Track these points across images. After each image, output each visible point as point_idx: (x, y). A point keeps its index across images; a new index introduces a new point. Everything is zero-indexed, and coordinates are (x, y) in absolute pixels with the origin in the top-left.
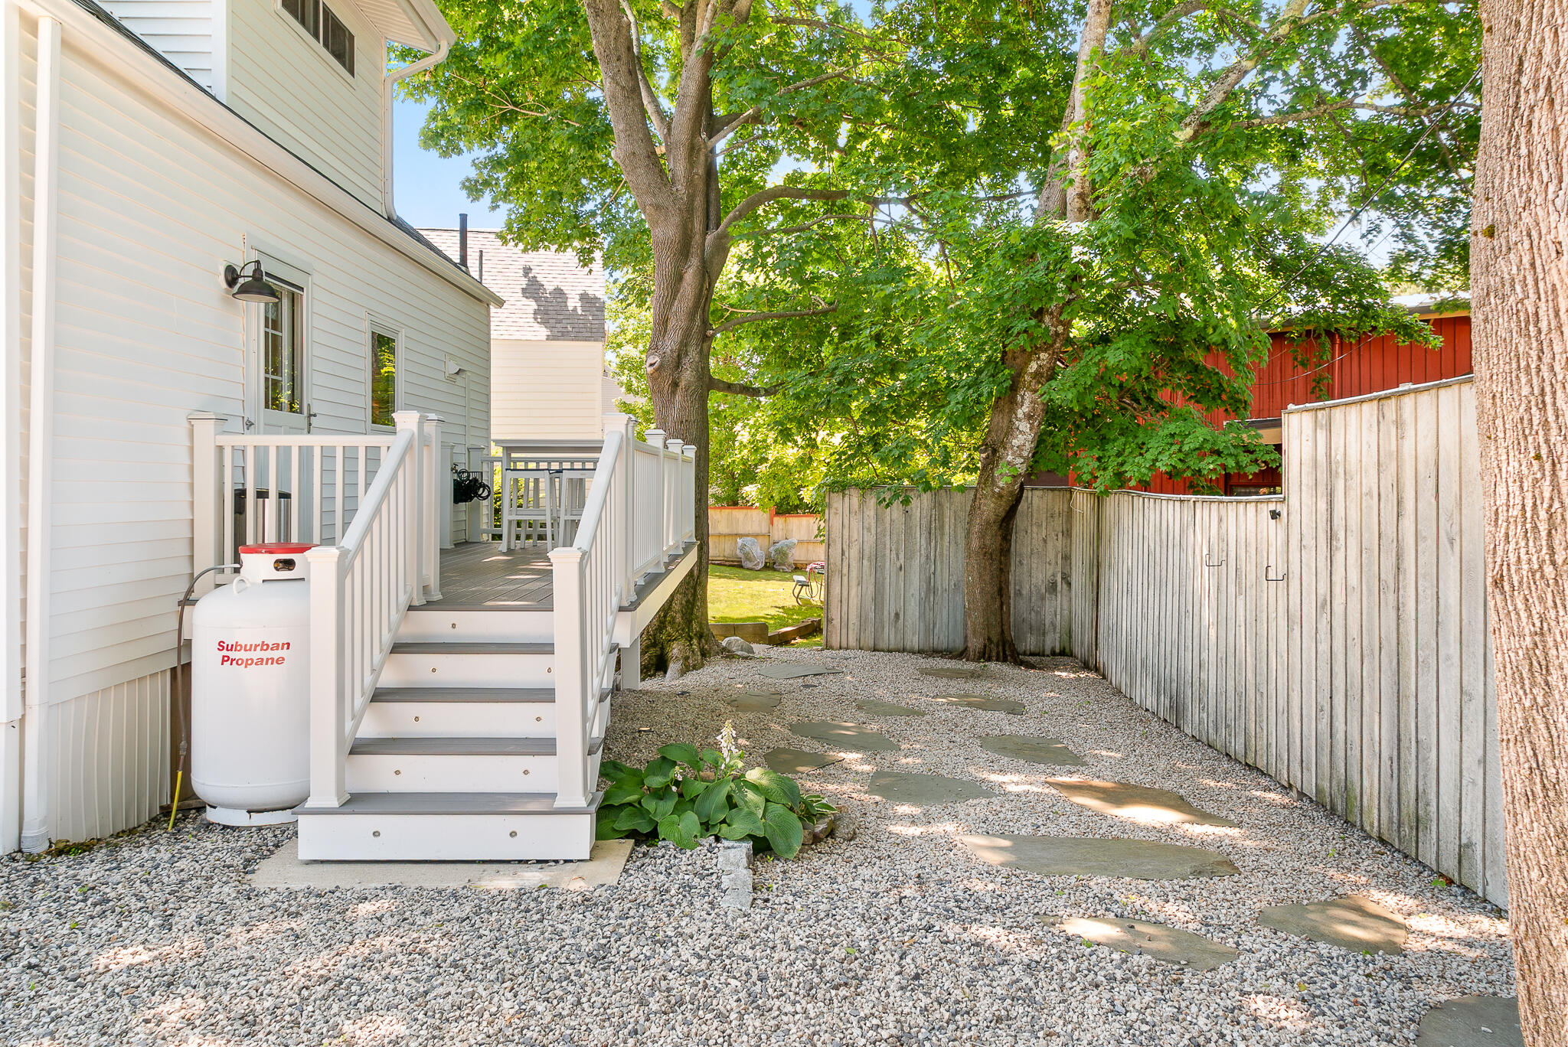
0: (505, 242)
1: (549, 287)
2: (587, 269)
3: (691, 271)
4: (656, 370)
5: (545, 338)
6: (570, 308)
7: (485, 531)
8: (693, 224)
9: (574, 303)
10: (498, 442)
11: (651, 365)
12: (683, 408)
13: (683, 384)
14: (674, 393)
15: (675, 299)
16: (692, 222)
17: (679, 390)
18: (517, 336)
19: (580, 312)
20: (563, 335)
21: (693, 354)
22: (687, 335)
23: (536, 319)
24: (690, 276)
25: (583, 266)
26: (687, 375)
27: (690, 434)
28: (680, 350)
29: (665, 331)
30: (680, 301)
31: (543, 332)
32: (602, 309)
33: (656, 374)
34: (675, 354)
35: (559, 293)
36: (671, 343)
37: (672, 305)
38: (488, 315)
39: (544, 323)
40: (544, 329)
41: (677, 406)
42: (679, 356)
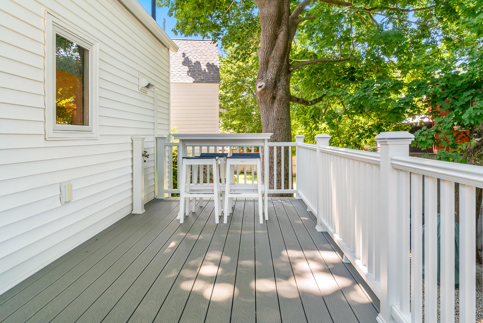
0: (176, 33)
1: (194, 61)
2: (216, 44)
3: (282, 33)
4: (263, 90)
5: (192, 82)
6: (203, 69)
7: (166, 192)
8: (283, 6)
9: (204, 67)
10: (176, 136)
11: (260, 87)
12: (278, 111)
13: (278, 97)
14: (273, 103)
15: (273, 49)
16: (283, 4)
17: (276, 102)
18: (182, 81)
19: (207, 71)
20: (202, 81)
21: (283, 81)
22: (279, 70)
23: (188, 74)
24: (281, 36)
25: (214, 43)
26: (280, 93)
27: (283, 126)
28: (276, 78)
29: (267, 68)
30: (276, 51)
31: (192, 80)
32: (218, 69)
33: (263, 92)
34: (273, 81)
35: (198, 63)
36: (271, 74)
37: (271, 53)
38: (168, 56)
39: (193, 76)
40: (192, 78)
41: (275, 110)
42: (276, 82)
